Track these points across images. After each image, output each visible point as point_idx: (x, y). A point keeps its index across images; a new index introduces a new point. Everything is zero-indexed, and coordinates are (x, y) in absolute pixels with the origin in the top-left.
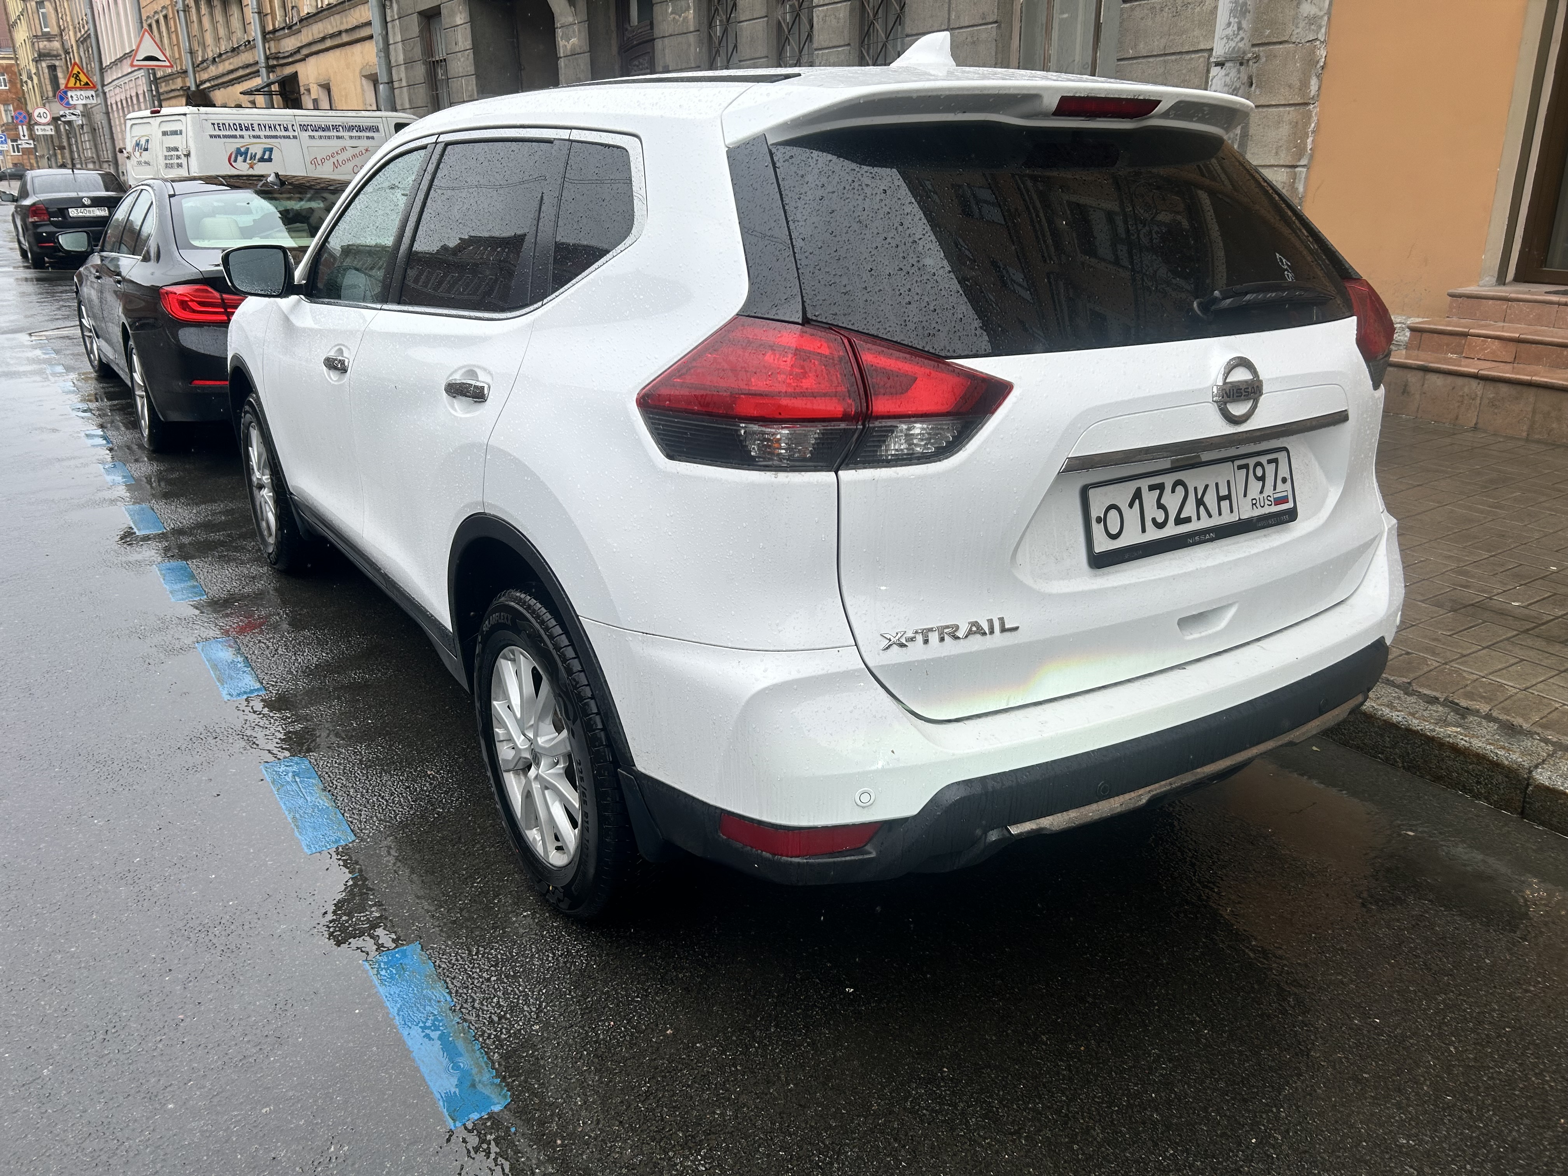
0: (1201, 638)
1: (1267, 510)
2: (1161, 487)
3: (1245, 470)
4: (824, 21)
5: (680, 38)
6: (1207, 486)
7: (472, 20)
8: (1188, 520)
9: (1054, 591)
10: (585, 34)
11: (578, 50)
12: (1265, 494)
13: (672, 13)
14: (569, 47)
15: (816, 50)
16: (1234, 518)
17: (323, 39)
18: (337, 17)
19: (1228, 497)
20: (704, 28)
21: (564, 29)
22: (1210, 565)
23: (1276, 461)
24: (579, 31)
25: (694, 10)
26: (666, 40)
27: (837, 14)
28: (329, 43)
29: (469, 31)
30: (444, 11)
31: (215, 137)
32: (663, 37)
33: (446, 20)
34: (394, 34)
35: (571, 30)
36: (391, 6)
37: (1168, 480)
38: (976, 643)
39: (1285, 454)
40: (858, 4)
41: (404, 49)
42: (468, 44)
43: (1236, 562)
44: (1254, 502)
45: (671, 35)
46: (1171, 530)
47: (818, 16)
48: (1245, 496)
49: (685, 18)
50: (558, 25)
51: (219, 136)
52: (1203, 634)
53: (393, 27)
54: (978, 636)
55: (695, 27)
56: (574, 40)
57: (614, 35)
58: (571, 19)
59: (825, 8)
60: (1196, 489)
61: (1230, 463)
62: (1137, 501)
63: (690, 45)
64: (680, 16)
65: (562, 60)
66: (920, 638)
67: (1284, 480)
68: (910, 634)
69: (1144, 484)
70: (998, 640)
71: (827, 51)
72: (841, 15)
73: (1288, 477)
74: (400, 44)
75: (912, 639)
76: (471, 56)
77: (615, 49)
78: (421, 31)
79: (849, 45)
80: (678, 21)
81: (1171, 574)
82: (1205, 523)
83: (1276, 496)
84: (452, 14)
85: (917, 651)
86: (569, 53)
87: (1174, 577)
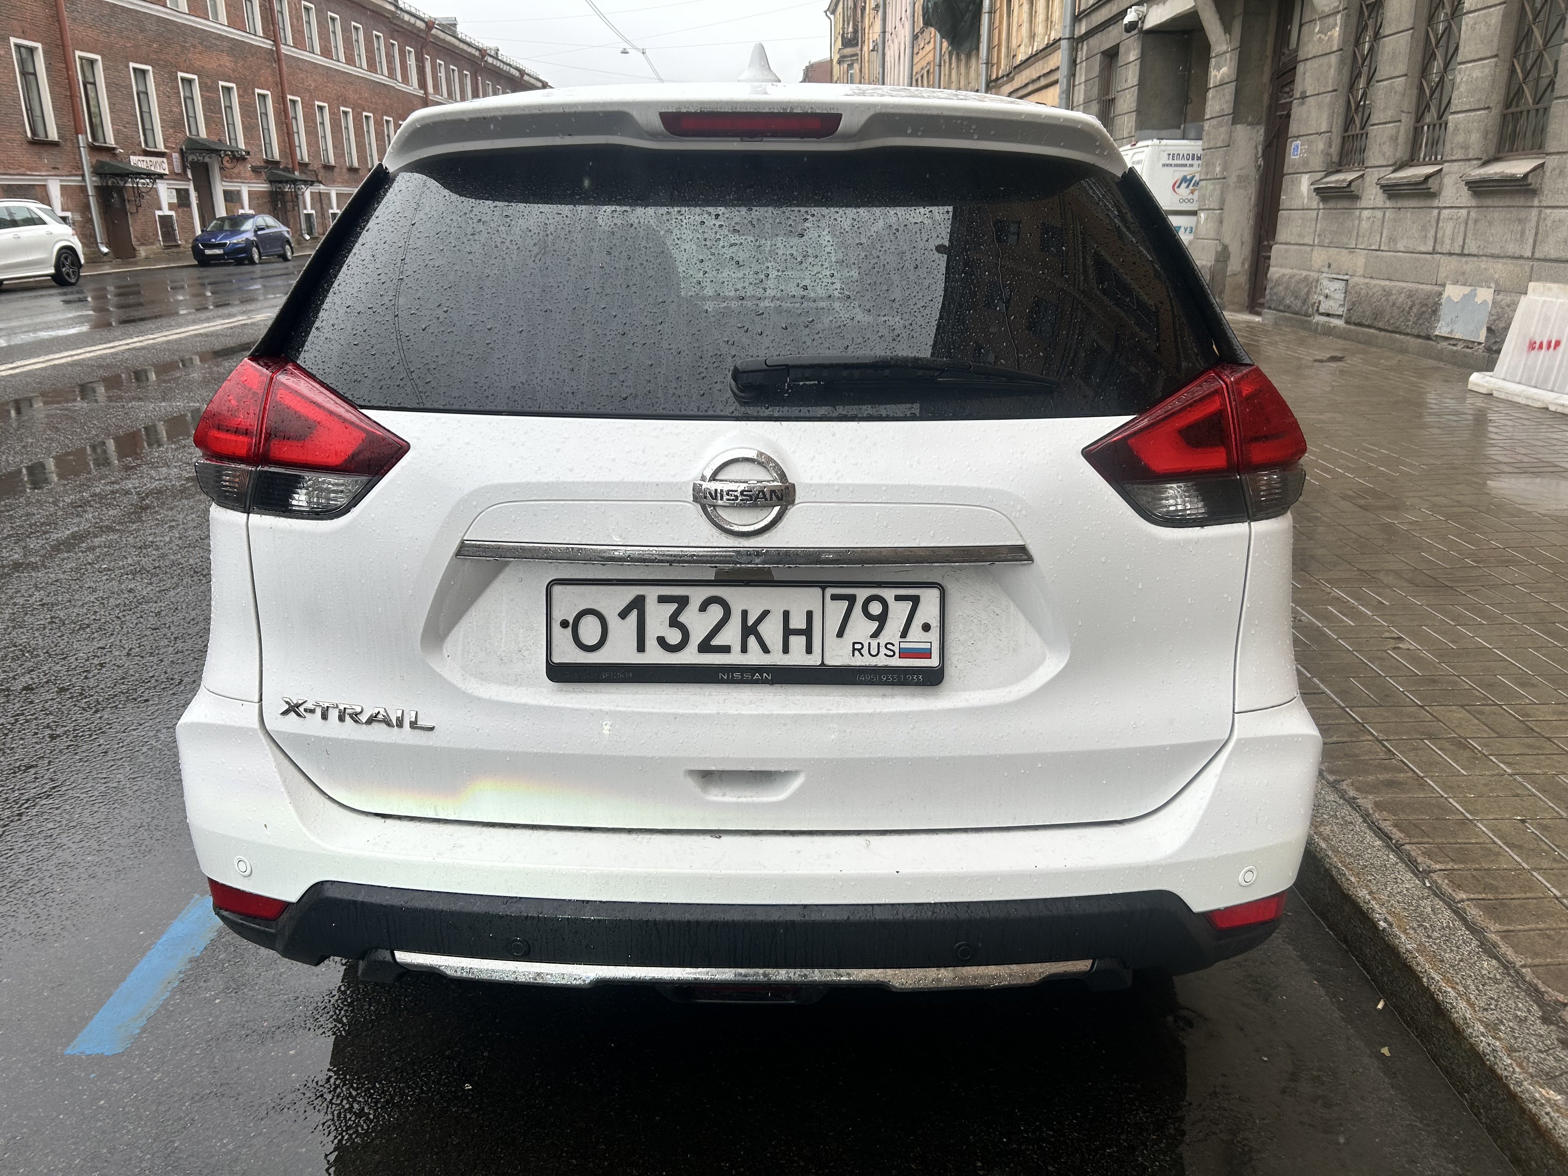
0: (737, 804)
1: (882, 661)
2: (683, 602)
3: (846, 604)
4: (1473, 29)
5: (1321, 60)
6: (766, 613)
7: (1143, 57)
8: (726, 649)
9: (486, 696)
10: (1235, 63)
11: (1227, 80)
12: (883, 639)
13: (1319, 32)
14: (1218, 77)
15: (1460, 64)
16: (814, 660)
17: (1026, 85)
18: (1041, 62)
19: (807, 632)
20: (1350, 49)
21: (1217, 58)
22: (744, 712)
23: (915, 601)
24: (1231, 59)
25: (1340, 28)
26: (1308, 63)
27: (1488, 20)
28: (1031, 88)
29: (1138, 67)
30: (1122, 50)
31: (1167, 165)
32: (1307, 60)
33: (1122, 60)
34: (1081, 75)
35: (1223, 58)
36: (1082, 48)
37: (697, 595)
38: (378, 732)
39: (935, 593)
40: (1516, 6)
41: (1085, 90)
42: (1135, 81)
43: (798, 719)
44: (858, 646)
45: (1314, 57)
46: (690, 656)
47: (1467, 25)
48: (840, 634)
49: (1331, 37)
50: (1213, 54)
51: (1171, 165)
52: (743, 800)
53: (1081, 68)
54: (384, 726)
55: (1339, 46)
56: (1224, 70)
57: (1269, 61)
58: (1224, 48)
59: (1476, 14)
60: (745, 614)
61: (818, 591)
62: (635, 612)
63: (1330, 67)
64: (1326, 35)
65: (1211, 91)
66: (319, 711)
67: (926, 627)
68: (309, 705)
69: (652, 594)
70: (406, 735)
71: (1470, 65)
72: (1493, 21)
73: (935, 624)
74: (1083, 85)
75: (312, 711)
76: (1136, 93)
77: (1266, 77)
78: (1101, 71)
79: (1496, 56)
80: (1323, 40)
81: (673, 711)
82: (755, 657)
83: (903, 645)
84: (1127, 52)
85: (313, 725)
86: (1218, 84)
87: (676, 716)
